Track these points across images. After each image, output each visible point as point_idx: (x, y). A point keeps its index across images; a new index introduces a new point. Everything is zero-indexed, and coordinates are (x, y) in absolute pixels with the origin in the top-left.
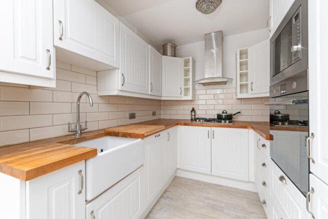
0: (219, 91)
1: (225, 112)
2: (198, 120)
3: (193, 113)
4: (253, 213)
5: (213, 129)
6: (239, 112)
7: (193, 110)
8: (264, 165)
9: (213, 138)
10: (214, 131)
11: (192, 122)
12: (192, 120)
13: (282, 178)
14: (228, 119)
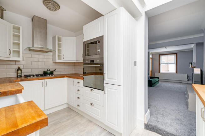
0: (41, 56)
1: (48, 70)
2: (32, 76)
3: (19, 72)
4: (72, 114)
5: (46, 80)
6: (55, 70)
7: (19, 69)
8: (78, 90)
9: (46, 86)
10: (46, 82)
11: (17, 79)
12: (18, 77)
13: (91, 90)
14: (51, 74)
